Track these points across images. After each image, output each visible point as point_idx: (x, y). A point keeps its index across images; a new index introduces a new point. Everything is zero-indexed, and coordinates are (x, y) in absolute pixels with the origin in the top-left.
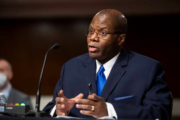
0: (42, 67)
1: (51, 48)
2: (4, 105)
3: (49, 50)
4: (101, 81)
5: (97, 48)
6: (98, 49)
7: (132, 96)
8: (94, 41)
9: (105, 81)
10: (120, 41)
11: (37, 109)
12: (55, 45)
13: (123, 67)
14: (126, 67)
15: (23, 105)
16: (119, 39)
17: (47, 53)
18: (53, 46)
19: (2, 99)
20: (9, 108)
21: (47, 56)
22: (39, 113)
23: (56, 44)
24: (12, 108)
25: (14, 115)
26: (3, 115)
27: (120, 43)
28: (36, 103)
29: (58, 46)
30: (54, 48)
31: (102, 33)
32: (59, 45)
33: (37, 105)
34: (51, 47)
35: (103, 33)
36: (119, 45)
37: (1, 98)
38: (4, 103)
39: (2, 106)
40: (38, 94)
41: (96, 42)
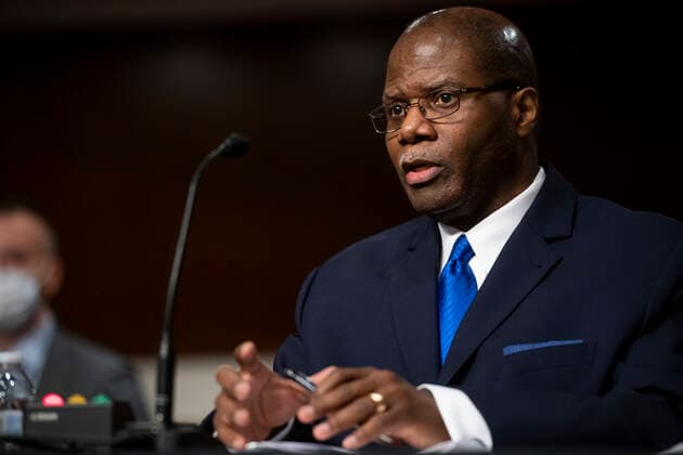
1: (214, 153)
2: (22, 405)
3: (203, 165)
7: (580, 341)
10: (521, 120)
11: (160, 418)
12: (228, 142)
15: (101, 400)
16: (516, 111)
17: (196, 176)
18: (222, 147)
19: (12, 378)
20: (42, 417)
21: (197, 190)
22: (171, 434)
23: (234, 135)
24: (53, 417)
25: (65, 446)
26: (17, 448)
27: (523, 124)
28: (159, 391)
29: (243, 143)
30: (224, 154)
32: (245, 140)
33: (162, 400)
34: (213, 150)
36: (521, 133)
37: (8, 376)
38: (21, 395)
39: (14, 408)
40: (164, 350)
41: (425, 143)
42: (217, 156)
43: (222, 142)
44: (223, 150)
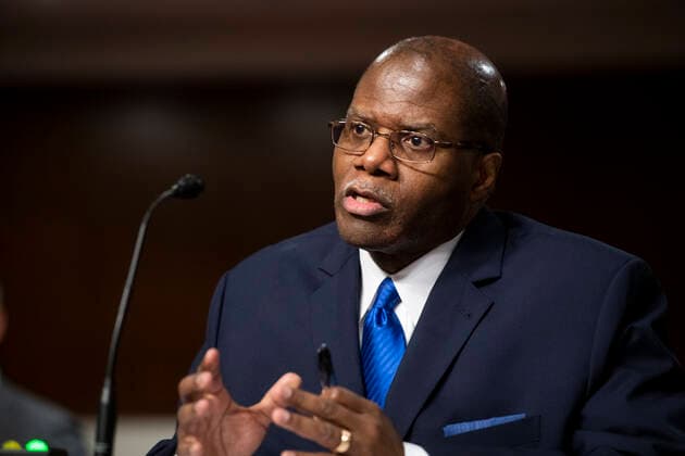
0: (126, 277)
1: (166, 194)
3: (154, 205)
4: (385, 350)
5: (384, 204)
6: (385, 210)
7: (523, 416)
8: (377, 172)
9: (402, 351)
10: (479, 184)
12: (181, 182)
13: (479, 284)
14: (494, 285)
17: (147, 216)
18: (175, 187)
21: (147, 230)
23: (188, 176)
29: (196, 184)
30: (177, 194)
31: (410, 142)
32: (199, 181)
34: (166, 190)
35: (416, 143)
36: (474, 197)
42: (170, 196)
43: (175, 182)
44: (177, 190)
